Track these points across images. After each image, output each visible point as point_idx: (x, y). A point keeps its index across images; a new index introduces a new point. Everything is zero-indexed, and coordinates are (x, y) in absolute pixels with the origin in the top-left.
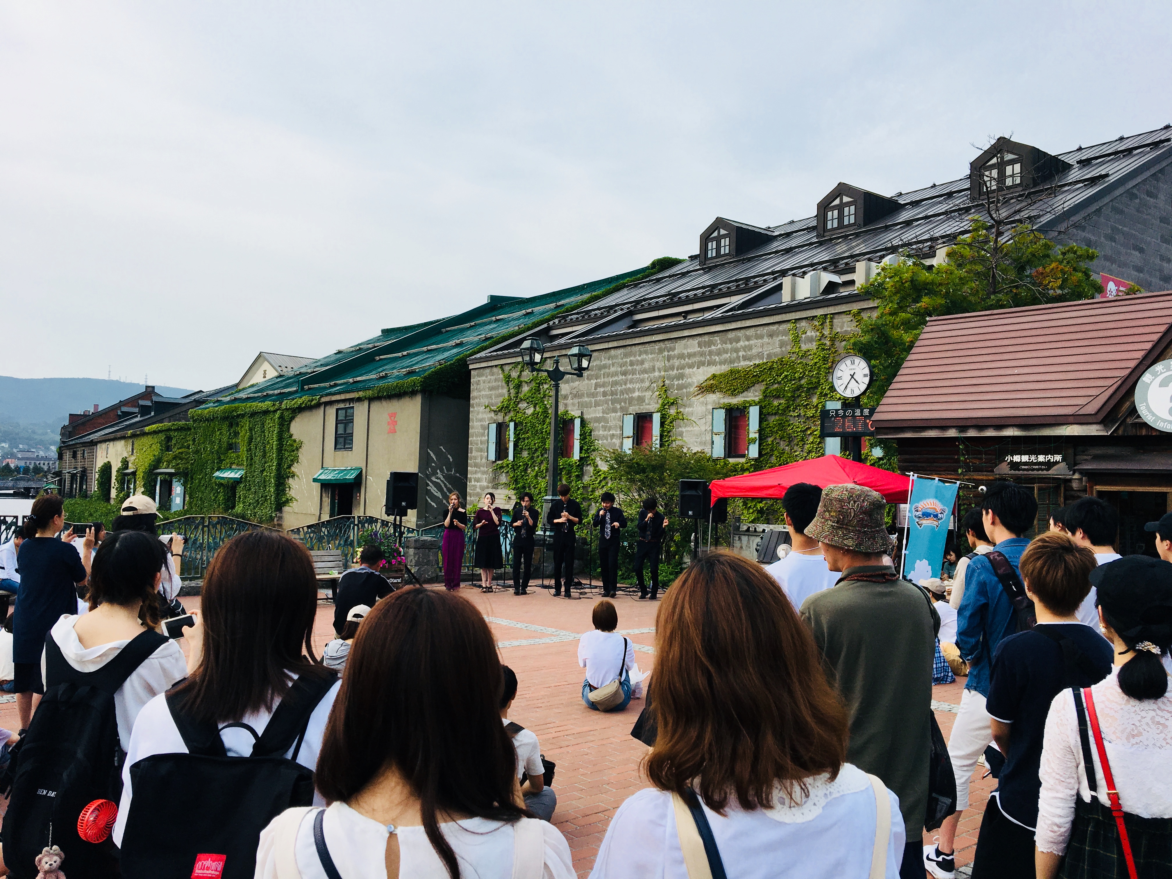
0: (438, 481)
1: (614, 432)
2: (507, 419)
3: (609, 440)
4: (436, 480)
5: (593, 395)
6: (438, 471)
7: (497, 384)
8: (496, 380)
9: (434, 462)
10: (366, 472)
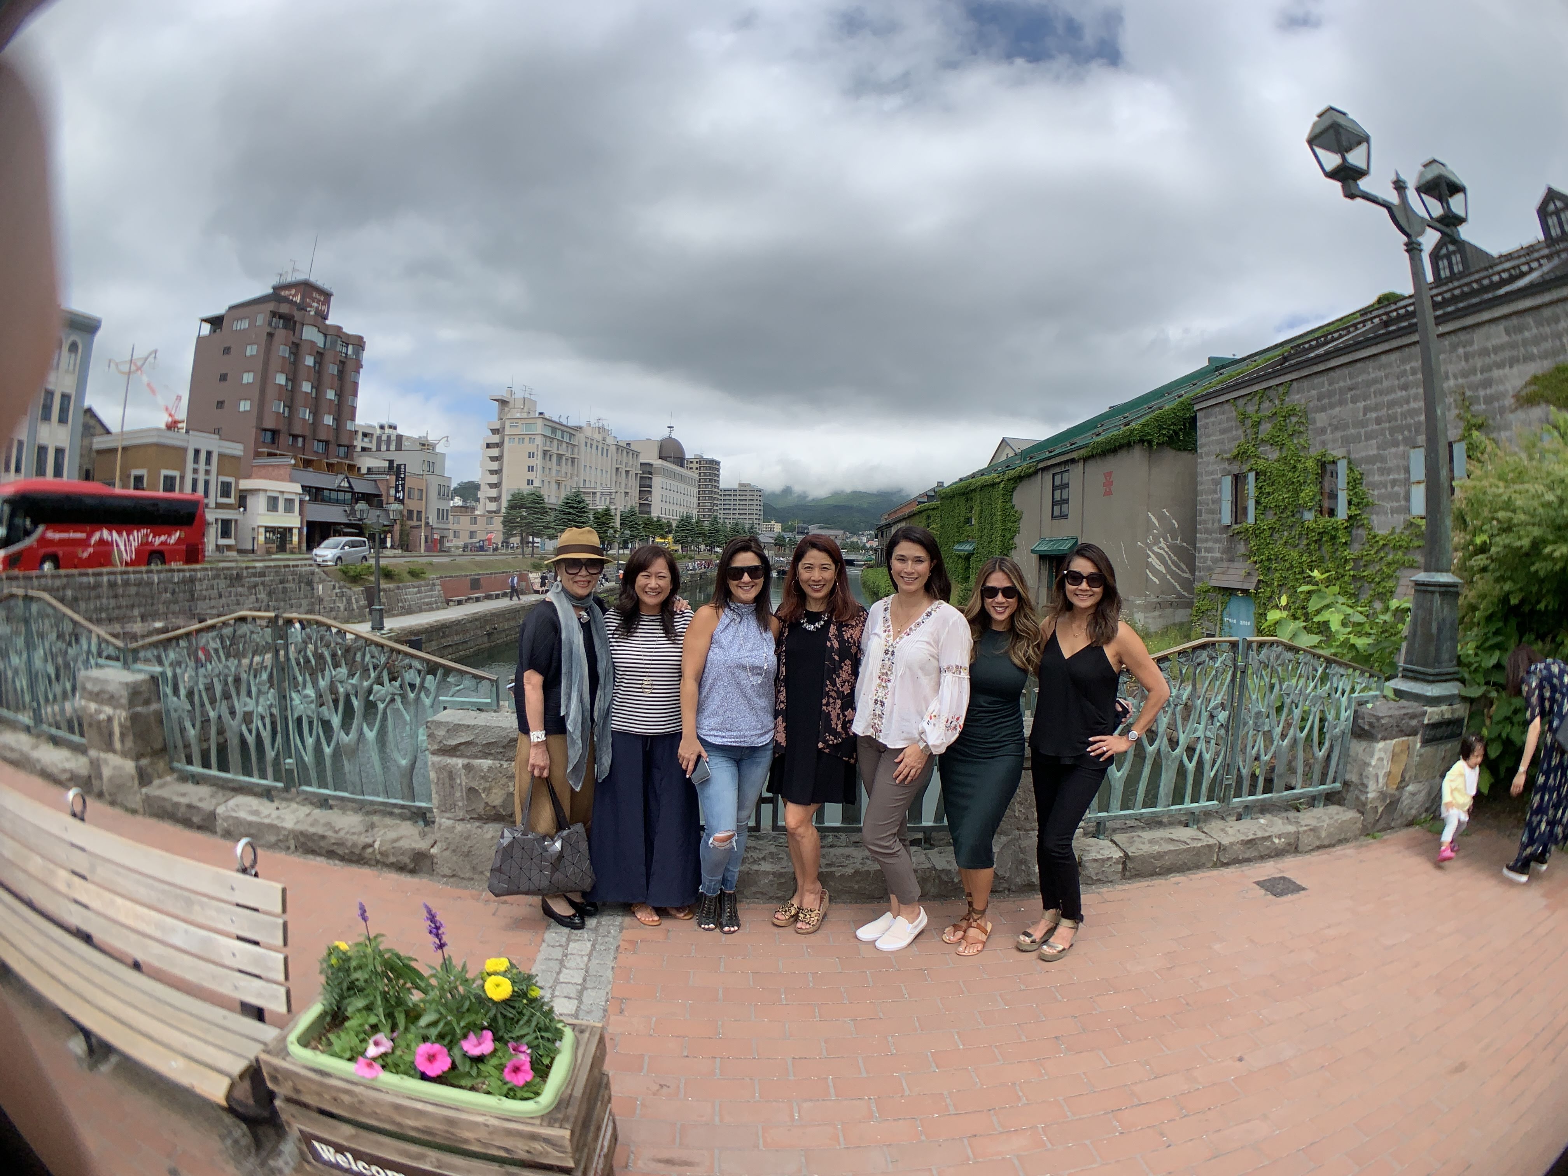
0: (1162, 551)
1: (1396, 477)
2: (1246, 468)
3: (1389, 489)
4: (1159, 551)
5: (1363, 424)
6: (1161, 539)
7: (1230, 424)
8: (1228, 420)
9: (1156, 528)
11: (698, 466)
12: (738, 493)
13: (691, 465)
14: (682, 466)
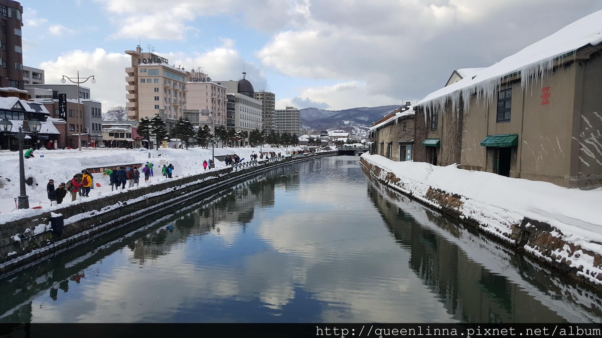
0: (592, 143)
4: (590, 142)
6: (592, 134)
9: (588, 126)
10: (522, 138)
11: (262, 97)
12: (286, 113)
13: (258, 97)
14: (252, 96)
